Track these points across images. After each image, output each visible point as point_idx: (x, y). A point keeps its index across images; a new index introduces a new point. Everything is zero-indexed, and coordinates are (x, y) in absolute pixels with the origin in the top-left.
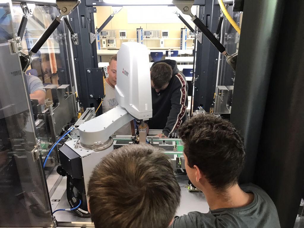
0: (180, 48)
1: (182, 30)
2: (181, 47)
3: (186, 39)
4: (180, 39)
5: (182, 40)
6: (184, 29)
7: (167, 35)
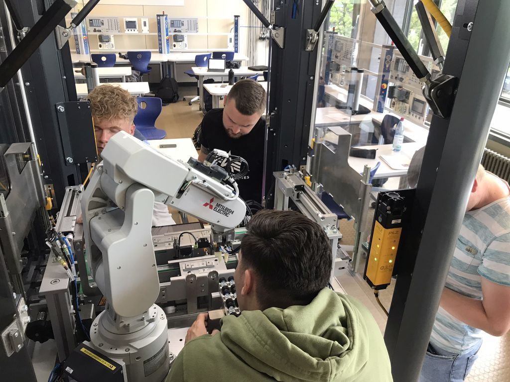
0: (158, 50)
1: (159, 18)
2: (160, 48)
3: (167, 35)
4: (157, 34)
5: (160, 36)
6: (163, 15)
7: (135, 27)
